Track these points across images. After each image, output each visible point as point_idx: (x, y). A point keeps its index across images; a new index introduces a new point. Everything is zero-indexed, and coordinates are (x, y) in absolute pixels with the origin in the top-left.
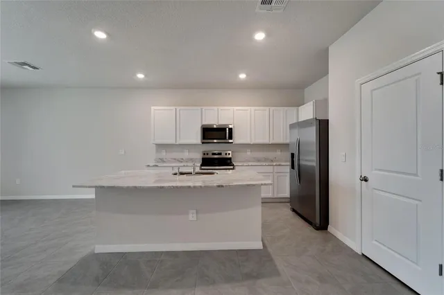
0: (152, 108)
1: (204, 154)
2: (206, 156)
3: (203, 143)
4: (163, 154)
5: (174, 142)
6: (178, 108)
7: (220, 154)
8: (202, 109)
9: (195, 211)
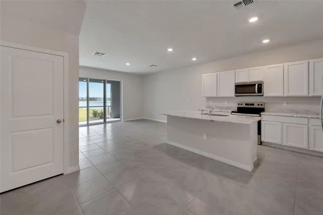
0: (203, 75)
1: (239, 104)
2: (240, 106)
3: (236, 96)
4: (211, 103)
5: (215, 96)
6: (219, 73)
7: (253, 105)
8: (235, 72)
9: (206, 135)
